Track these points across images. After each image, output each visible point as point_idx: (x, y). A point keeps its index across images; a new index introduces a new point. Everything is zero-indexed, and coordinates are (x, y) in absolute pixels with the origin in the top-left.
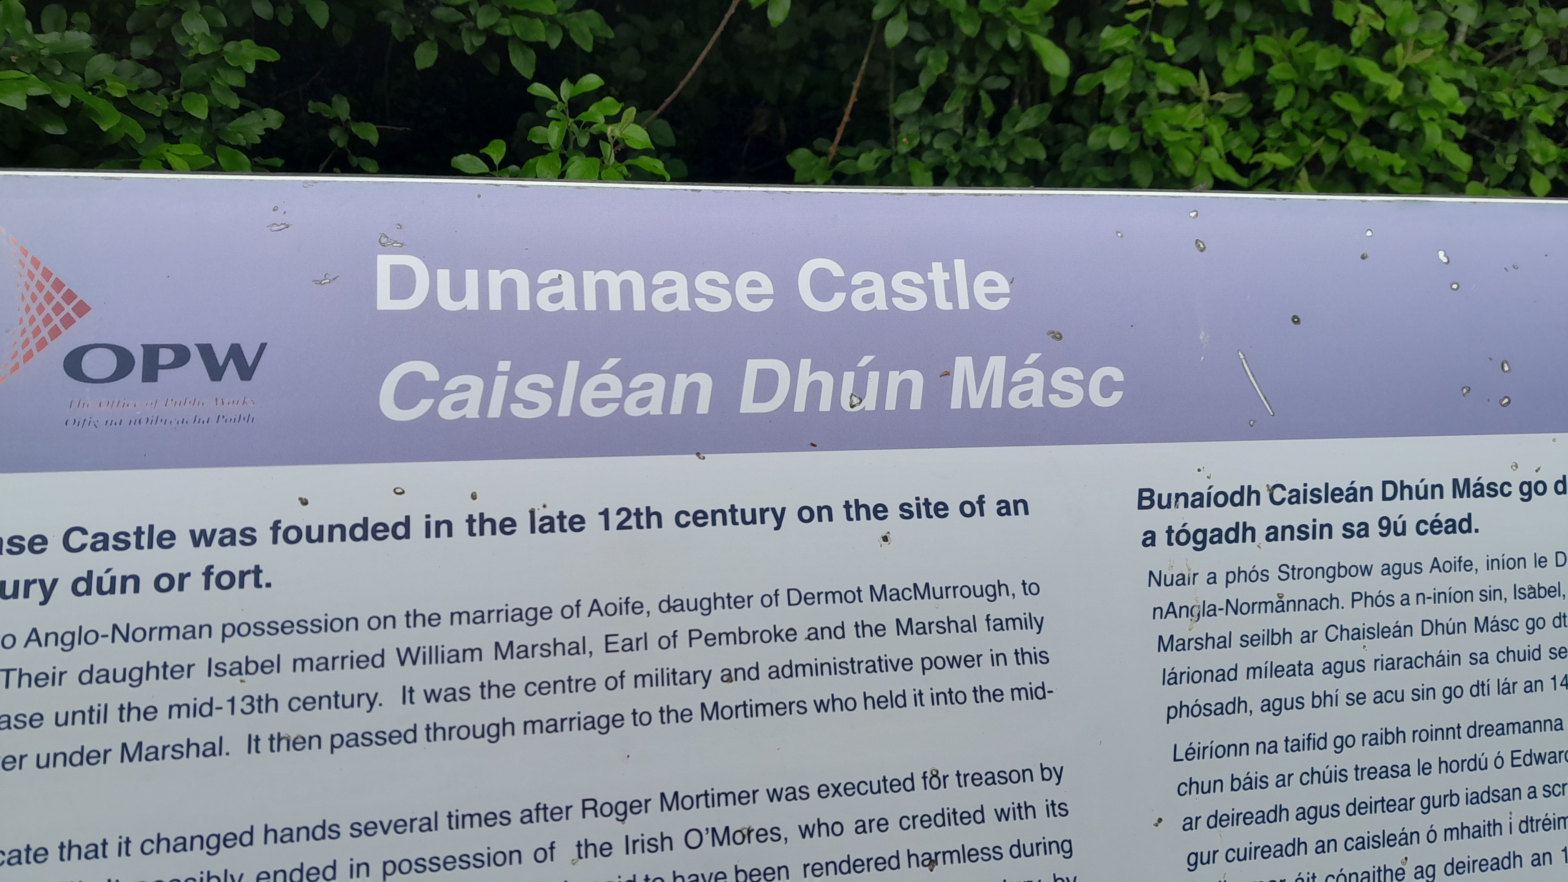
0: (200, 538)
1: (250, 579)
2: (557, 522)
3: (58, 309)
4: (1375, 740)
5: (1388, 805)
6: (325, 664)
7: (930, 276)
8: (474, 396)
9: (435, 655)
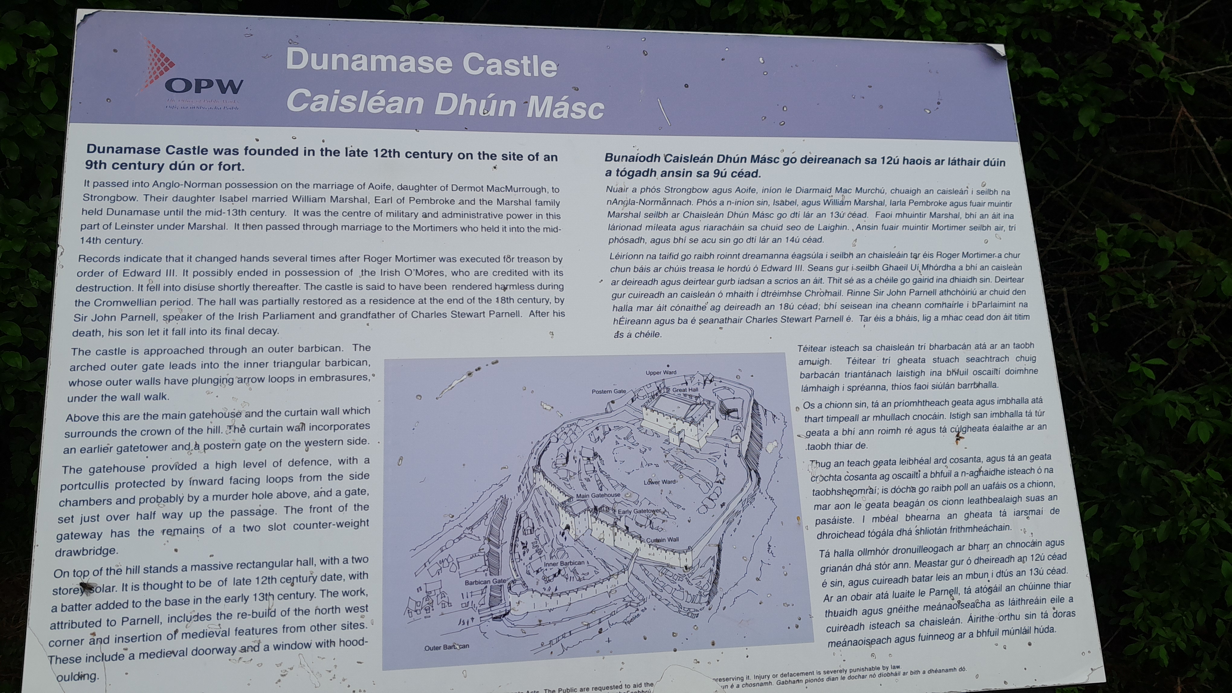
0: (217, 152)
1: (236, 167)
2: (356, 153)
3: (163, 64)
4: (700, 257)
5: (702, 282)
6: (264, 200)
7: (522, 62)
8: (325, 103)
9: (307, 199)
